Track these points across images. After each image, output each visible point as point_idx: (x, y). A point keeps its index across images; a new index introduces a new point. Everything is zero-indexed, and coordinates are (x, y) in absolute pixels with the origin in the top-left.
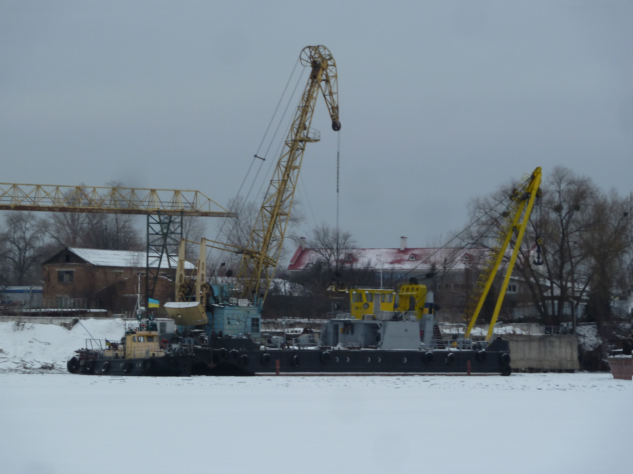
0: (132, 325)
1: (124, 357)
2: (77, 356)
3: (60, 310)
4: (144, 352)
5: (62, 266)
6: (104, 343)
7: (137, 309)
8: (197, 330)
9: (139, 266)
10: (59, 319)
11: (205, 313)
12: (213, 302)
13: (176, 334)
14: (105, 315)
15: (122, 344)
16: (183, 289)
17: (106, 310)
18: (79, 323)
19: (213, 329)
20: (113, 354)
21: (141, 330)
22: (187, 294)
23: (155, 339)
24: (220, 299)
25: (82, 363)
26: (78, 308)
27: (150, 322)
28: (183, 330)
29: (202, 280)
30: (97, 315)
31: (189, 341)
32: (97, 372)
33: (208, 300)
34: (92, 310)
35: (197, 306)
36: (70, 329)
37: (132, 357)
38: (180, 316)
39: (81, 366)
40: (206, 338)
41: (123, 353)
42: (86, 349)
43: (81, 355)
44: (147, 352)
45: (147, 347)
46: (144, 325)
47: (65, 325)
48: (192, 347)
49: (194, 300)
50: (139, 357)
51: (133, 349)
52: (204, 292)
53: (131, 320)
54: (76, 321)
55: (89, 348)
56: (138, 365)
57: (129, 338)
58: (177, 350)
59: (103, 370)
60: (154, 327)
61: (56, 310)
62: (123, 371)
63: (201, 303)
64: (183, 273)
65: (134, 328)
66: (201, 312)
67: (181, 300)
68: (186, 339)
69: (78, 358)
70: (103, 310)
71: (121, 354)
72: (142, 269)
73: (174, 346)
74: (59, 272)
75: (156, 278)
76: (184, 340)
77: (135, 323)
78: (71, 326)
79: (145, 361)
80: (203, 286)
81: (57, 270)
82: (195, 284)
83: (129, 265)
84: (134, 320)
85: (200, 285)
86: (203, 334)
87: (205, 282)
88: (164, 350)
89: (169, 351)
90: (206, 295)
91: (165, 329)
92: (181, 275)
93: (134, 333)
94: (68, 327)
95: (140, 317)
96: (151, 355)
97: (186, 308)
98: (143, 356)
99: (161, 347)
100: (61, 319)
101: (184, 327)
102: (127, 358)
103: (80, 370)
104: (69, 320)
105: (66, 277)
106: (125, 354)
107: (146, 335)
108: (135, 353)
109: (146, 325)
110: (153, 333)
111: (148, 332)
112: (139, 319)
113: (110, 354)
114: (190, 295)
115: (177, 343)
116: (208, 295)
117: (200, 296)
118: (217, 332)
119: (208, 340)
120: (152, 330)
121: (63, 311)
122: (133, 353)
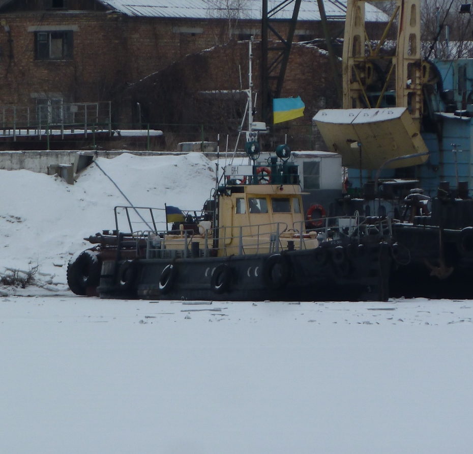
0: (234, 170)
1: (214, 253)
2: (93, 249)
3: (43, 132)
4: (267, 239)
5: (43, 19)
6: (161, 217)
7: (246, 127)
8: (399, 181)
9: (242, 16)
10: (40, 155)
11: (419, 137)
12: (441, 106)
13: (345, 191)
14: (159, 146)
15: (207, 218)
16: (362, 75)
17: (159, 132)
18: (93, 164)
19: (442, 177)
20: (187, 246)
21: (257, 182)
22: (371, 88)
23: (294, 204)
24: (458, 98)
25: (105, 268)
26: (89, 126)
27: (279, 161)
28: (365, 182)
29: (413, 50)
30: (138, 146)
31: (382, 209)
32: (145, 292)
33: (426, 103)
34: (125, 132)
35: (399, 118)
36: (71, 181)
37: (234, 251)
38: (354, 145)
39: (104, 276)
40: (425, 202)
41: (211, 242)
42: (115, 232)
43: (103, 248)
44: (274, 239)
45: (274, 227)
46: (263, 170)
47: (59, 171)
48: (390, 224)
49: (390, 102)
50: (253, 252)
51: (236, 232)
52: (418, 81)
53: (230, 156)
54: (87, 162)
55: (124, 229)
56: (252, 272)
57: (226, 203)
58: (350, 232)
59: (161, 287)
60: (289, 175)
61: (32, 132)
62: (212, 289)
63: (410, 110)
64: (361, 32)
65: (238, 178)
66: (411, 133)
67: (358, 103)
68: (374, 205)
69: (94, 255)
70: (153, 132)
71: (205, 244)
72: (250, 23)
73: (344, 222)
74: (36, 34)
75: (287, 48)
76: (368, 208)
77: (241, 166)
78: (75, 175)
79: (268, 262)
80: (414, 66)
81: (32, 28)
82: (394, 61)
83: (216, 14)
84: (238, 156)
85: (406, 63)
86: (416, 192)
87: (418, 56)
88: (318, 232)
89: (330, 235)
90: (422, 90)
91: (317, 179)
92: (356, 39)
93: (240, 190)
94: (68, 175)
95: (253, 148)
96: (284, 245)
97: (370, 124)
98: (265, 248)
99: (309, 226)
100: (47, 155)
101: (365, 173)
102: (222, 254)
103: (102, 286)
104: (66, 158)
105: (55, 48)
106: (216, 244)
107: (270, 195)
108: (244, 243)
109: (269, 169)
110: (289, 189)
111: (274, 187)
112: (250, 154)
113: (179, 244)
114: (381, 90)
115: (351, 214)
116: (426, 89)
117: (406, 92)
118: (454, 184)
119: (429, 207)
120: (286, 181)
121: (52, 136)
122: (236, 241)
